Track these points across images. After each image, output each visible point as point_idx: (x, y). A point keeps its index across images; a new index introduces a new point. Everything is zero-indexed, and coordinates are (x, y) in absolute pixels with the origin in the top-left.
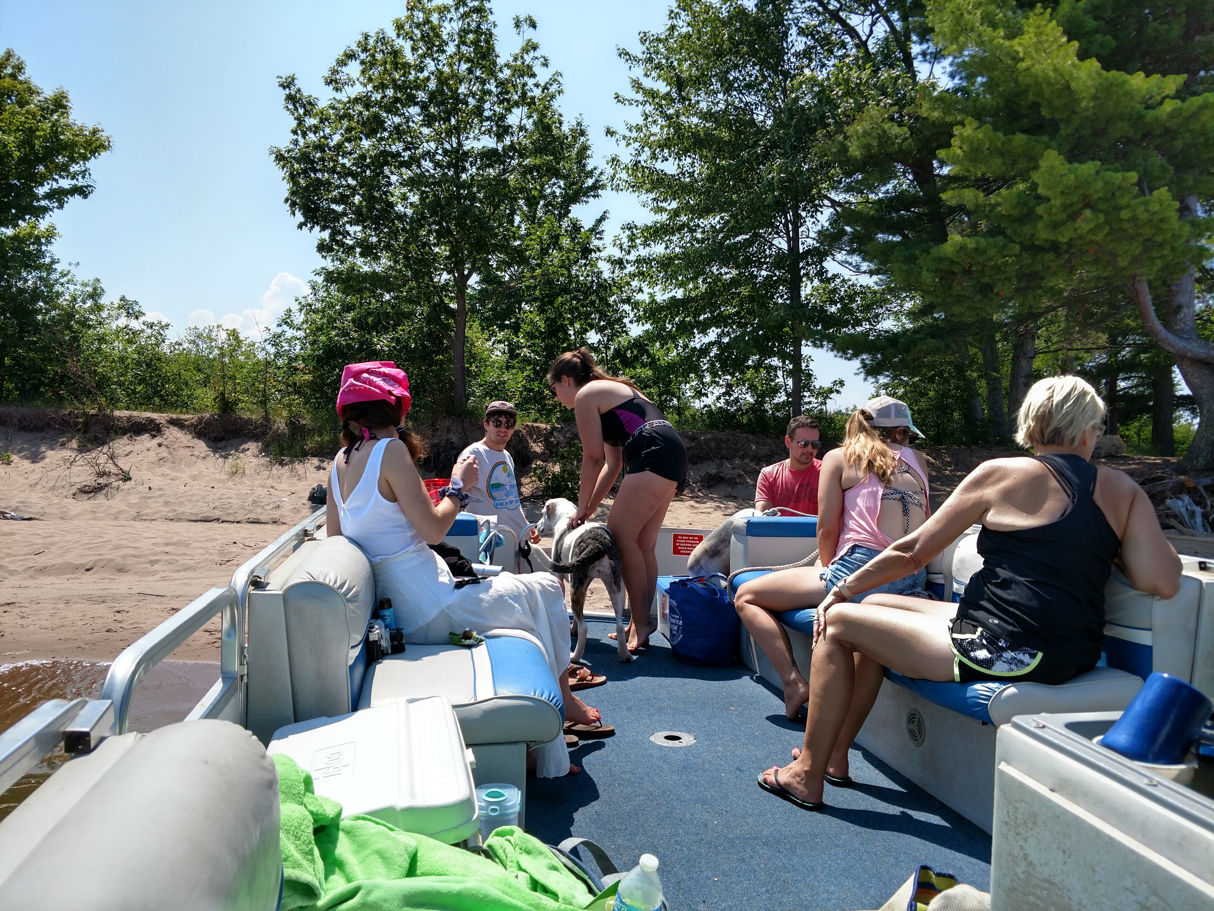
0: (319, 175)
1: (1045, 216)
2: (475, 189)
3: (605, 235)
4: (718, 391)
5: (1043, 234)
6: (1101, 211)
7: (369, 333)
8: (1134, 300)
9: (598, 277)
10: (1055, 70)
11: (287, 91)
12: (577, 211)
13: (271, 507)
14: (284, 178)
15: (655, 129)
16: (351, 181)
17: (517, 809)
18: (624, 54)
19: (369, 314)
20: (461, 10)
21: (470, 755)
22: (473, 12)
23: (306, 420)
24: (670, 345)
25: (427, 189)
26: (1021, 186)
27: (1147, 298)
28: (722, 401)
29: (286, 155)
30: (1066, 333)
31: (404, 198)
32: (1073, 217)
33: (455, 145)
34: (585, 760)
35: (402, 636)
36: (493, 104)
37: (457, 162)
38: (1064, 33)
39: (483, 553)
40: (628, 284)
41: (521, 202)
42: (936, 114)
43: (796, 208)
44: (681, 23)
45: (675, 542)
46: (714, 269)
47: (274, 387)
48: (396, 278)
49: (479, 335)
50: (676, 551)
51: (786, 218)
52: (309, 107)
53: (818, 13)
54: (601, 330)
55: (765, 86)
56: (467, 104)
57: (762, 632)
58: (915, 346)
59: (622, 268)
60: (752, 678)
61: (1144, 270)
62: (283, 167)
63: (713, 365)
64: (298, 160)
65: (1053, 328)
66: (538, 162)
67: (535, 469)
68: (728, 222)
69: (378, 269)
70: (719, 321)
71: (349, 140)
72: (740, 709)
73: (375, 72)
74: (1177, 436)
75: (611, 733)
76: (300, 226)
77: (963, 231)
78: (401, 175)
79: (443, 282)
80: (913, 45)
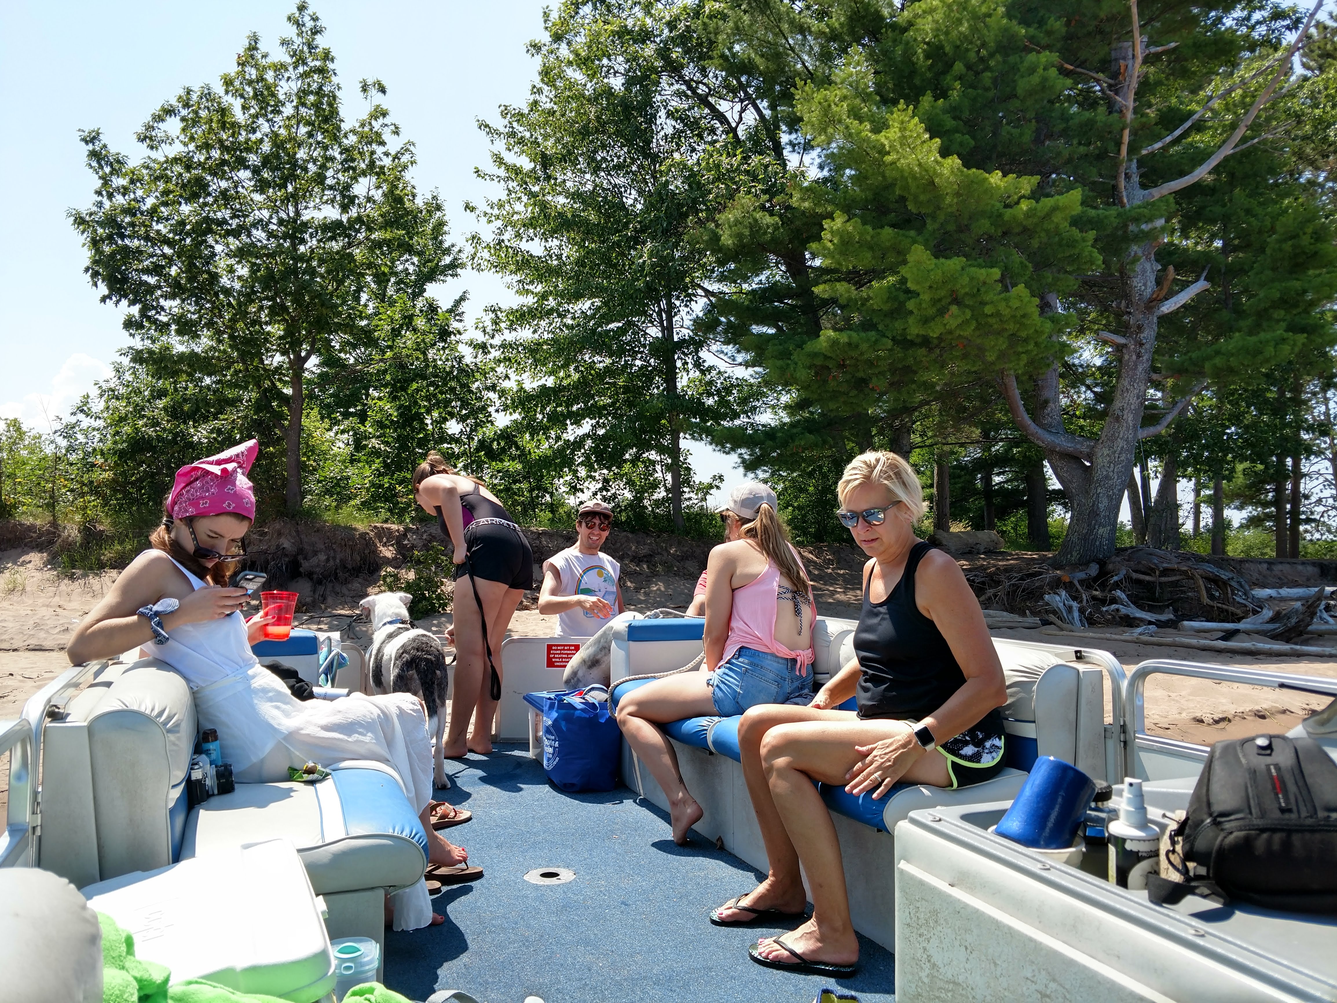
0: (127, 241)
1: (915, 311)
2: (315, 263)
3: (465, 317)
4: (595, 486)
5: (914, 330)
6: (967, 306)
7: (185, 423)
8: (1003, 394)
9: (460, 362)
10: (920, 165)
11: (90, 147)
12: (432, 290)
13: (57, 630)
14: (84, 245)
15: (519, 207)
16: (167, 250)
17: (376, 964)
18: (484, 125)
19: (185, 400)
20: (301, 69)
21: (321, 903)
22: (314, 72)
23: (105, 525)
24: (541, 436)
25: (258, 261)
26: (892, 279)
27: (1016, 393)
28: (599, 497)
29: (87, 218)
30: (941, 427)
31: (231, 270)
32: (942, 312)
33: (292, 214)
34: (450, 908)
35: (231, 773)
36: (337, 172)
37: (294, 233)
38: (927, 130)
39: (323, 676)
40: (493, 369)
41: (369, 279)
42: (806, 204)
43: (669, 297)
44: (544, 99)
45: (549, 653)
46: (587, 357)
47: (65, 486)
48: (219, 359)
49: (318, 424)
50: (550, 664)
51: (659, 306)
52: (116, 166)
53: (687, 97)
54: (463, 419)
55: (634, 168)
56: (306, 170)
57: (646, 748)
58: (793, 441)
59: (486, 353)
60: (635, 801)
61: (1011, 365)
62: (83, 232)
63: (588, 457)
64: (101, 224)
65: (927, 422)
66: (388, 236)
67: (385, 577)
68: (599, 308)
69: (198, 350)
70: (593, 411)
71: (165, 204)
72: (624, 837)
73: (198, 132)
74: (1052, 530)
75: (479, 875)
76: (103, 299)
77: (836, 323)
78: (227, 245)
79: (275, 364)
80: (782, 135)
